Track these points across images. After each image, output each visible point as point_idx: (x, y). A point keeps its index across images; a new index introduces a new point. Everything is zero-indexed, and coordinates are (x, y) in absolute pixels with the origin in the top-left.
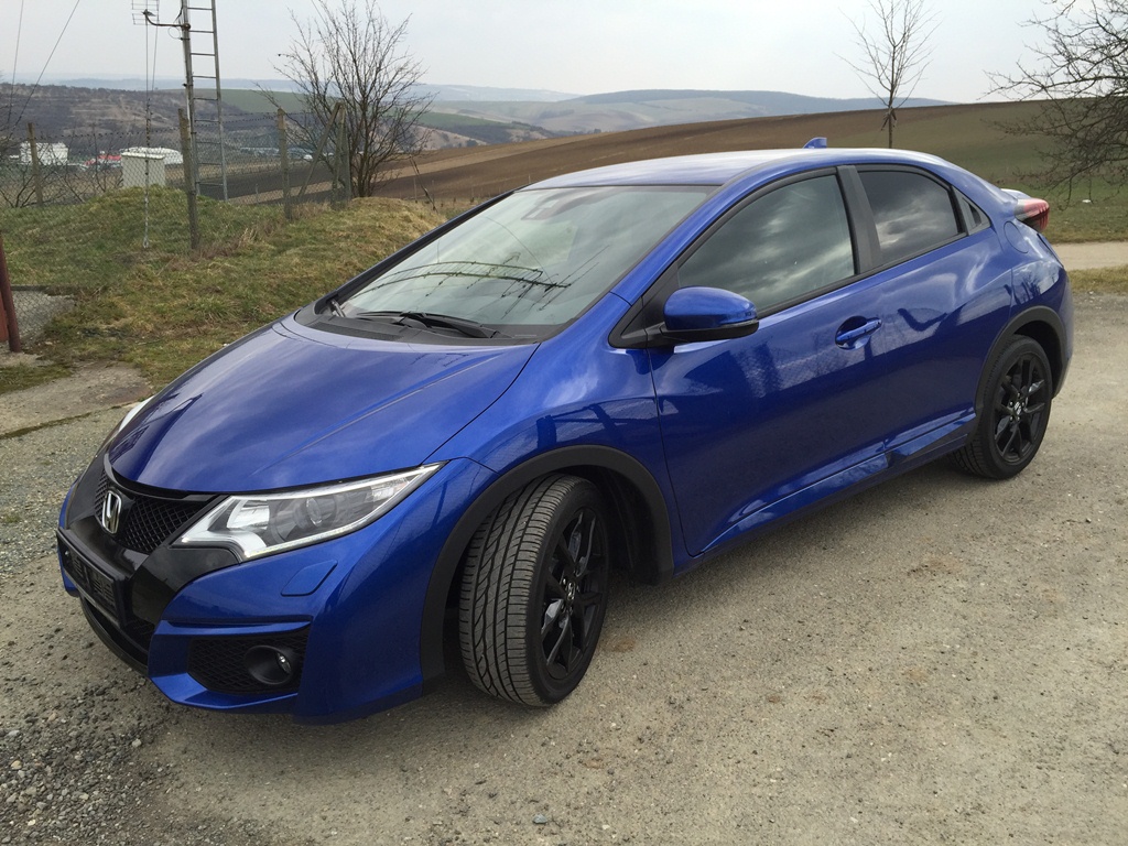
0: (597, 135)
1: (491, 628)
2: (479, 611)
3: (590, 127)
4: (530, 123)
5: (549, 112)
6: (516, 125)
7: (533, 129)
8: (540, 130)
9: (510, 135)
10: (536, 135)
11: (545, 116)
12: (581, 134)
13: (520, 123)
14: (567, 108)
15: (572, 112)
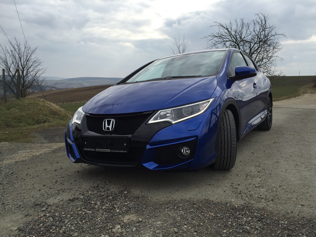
0: (72, 89)
1: (227, 143)
2: (223, 139)
3: (70, 87)
4: (52, 86)
5: (57, 83)
6: (47, 86)
7: (53, 87)
8: (55, 88)
9: (45, 89)
10: (54, 89)
11: (56, 84)
12: (68, 89)
13: (48, 86)
14: (63, 81)
15: (64, 83)
